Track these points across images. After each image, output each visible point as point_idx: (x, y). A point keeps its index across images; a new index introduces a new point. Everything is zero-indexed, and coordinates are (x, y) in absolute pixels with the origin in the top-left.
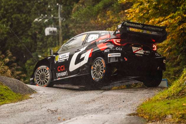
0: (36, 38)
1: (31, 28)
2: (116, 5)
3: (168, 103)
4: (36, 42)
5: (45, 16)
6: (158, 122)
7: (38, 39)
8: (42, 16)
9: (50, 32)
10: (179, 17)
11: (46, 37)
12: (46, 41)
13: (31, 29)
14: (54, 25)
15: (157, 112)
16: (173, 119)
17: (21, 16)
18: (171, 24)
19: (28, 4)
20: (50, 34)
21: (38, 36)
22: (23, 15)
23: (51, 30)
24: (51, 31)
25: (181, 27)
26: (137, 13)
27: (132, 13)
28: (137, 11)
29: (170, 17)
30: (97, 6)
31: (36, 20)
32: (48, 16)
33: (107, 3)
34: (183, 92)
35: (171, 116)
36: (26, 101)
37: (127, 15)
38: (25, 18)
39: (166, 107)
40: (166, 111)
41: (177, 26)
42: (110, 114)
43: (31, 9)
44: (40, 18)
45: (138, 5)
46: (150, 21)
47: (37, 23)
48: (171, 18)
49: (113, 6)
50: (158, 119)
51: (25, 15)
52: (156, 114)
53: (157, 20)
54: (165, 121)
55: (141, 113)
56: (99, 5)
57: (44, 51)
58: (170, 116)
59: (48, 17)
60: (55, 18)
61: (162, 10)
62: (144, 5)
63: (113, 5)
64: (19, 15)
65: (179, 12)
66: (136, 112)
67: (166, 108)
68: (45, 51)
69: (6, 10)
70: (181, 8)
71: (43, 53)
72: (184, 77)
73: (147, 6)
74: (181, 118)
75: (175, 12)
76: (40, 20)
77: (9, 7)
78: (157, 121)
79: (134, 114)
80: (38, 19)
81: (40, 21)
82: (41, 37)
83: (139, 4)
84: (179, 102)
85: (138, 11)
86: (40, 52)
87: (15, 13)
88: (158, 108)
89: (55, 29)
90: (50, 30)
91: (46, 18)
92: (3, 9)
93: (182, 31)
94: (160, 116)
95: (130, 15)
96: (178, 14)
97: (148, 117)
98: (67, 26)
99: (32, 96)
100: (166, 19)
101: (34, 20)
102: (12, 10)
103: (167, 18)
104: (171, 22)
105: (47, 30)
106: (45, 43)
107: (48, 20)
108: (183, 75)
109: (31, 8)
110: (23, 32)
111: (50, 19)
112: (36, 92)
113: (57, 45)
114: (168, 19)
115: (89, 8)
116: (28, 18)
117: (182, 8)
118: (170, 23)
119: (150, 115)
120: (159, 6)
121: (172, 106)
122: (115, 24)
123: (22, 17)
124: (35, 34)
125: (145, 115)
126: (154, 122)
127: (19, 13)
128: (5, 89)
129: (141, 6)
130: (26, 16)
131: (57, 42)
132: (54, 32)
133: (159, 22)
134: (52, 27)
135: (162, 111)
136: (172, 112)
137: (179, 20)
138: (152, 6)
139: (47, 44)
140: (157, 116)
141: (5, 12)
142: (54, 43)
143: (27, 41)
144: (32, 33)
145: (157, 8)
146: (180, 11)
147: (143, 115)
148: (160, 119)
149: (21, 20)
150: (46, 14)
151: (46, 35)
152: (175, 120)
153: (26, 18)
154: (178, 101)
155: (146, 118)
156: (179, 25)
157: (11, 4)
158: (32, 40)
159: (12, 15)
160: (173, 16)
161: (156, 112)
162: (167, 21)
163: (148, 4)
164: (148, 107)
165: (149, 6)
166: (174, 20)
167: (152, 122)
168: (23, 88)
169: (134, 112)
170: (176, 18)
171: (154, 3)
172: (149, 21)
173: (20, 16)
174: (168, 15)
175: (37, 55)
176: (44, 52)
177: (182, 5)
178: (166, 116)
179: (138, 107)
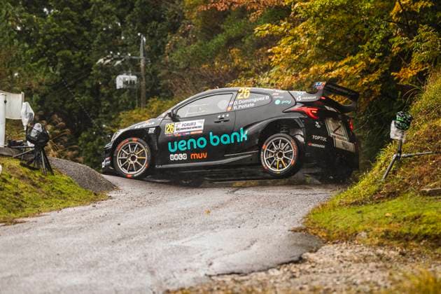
0: (98, 93)
1: (90, 75)
2: (250, 40)
3: (359, 212)
4: (98, 101)
5: (116, 54)
6: (344, 243)
7: (103, 94)
8: (112, 55)
9: (125, 83)
10: (362, 62)
11: (116, 92)
12: (117, 100)
13: (90, 77)
14: (132, 71)
15: (340, 226)
16: (370, 239)
17: (73, 54)
18: (348, 75)
19: (86, 33)
20: (125, 86)
21: (103, 90)
22: (76, 52)
23: (127, 80)
24: (127, 82)
25: (365, 81)
26: (288, 54)
27: (279, 53)
28: (289, 50)
29: (346, 64)
30: (215, 41)
31: (101, 60)
32: (121, 54)
33: (233, 36)
34: (381, 194)
35: (365, 233)
36: (104, 203)
37: (270, 57)
38: (81, 57)
39: (356, 219)
40: (356, 226)
41: (359, 78)
42: (258, 228)
43: (92, 43)
44: (108, 58)
45: (290, 41)
46: (311, 69)
47: (101, 67)
48: (349, 64)
49: (244, 43)
50: (343, 238)
51: (80, 53)
52: (338, 230)
53: (324, 67)
54: (356, 242)
55: (313, 227)
56: (219, 39)
57: (113, 116)
58: (363, 234)
59: (122, 56)
60: (134, 57)
61: (332, 49)
62: (299, 40)
63: (243, 40)
64: (69, 52)
65: (362, 55)
66: (304, 227)
67: (356, 221)
68: (115, 117)
69: (47, 42)
70: (366, 47)
71: (111, 119)
72: (381, 167)
73: (307, 43)
74: (382, 237)
75: (354, 55)
76: (108, 61)
77: (53, 37)
78: (342, 243)
79: (301, 230)
80: (105, 60)
81: (108, 64)
82: (108, 91)
83: (290, 38)
84: (378, 211)
85: (290, 52)
86: (106, 118)
87: (62, 49)
88: (341, 219)
89: (134, 78)
90: (124, 79)
91: (120, 58)
92: (41, 40)
93: (367, 88)
94: (346, 233)
95: (276, 58)
96: (360, 57)
97: (325, 235)
98: (155, 73)
99: (113, 194)
100: (338, 65)
101: (97, 61)
102: (57, 43)
103: (340, 64)
104: (349, 71)
105: (120, 79)
106: (115, 103)
107: (122, 62)
108: (379, 164)
109: (91, 40)
110: (75, 83)
111: (125, 60)
112: (117, 189)
113: (137, 106)
114: (344, 65)
115: (201, 45)
116: (84, 59)
117: (368, 47)
118: (346, 73)
119: (329, 232)
120: (328, 44)
121: (366, 217)
122: (243, 72)
123: (73, 57)
124: (98, 86)
125: (320, 231)
126: (337, 243)
127: (69, 49)
128: (67, 181)
129: (295, 43)
130: (83, 54)
131: (137, 101)
132: (132, 83)
133: (327, 71)
134: (128, 74)
135: (349, 225)
136: (366, 227)
137: (361, 68)
138: (316, 44)
139: (118, 106)
140: (340, 233)
141: (45, 46)
142: (131, 103)
143: (82, 98)
144: (92, 84)
145: (322, 47)
146: (363, 53)
147: (317, 230)
148: (347, 239)
149: (73, 62)
150: (118, 51)
151: (118, 87)
152: (372, 240)
153: (83, 58)
154: (376, 208)
155: (323, 236)
156: (362, 77)
157: (56, 32)
158: (91, 98)
159: (58, 51)
160: (351, 60)
161: (338, 227)
162: (341, 70)
163: (308, 40)
164: (323, 219)
165: (310, 43)
166: (353, 68)
167: (334, 243)
168: (96, 181)
169: (300, 225)
170: (358, 65)
171: (318, 39)
172: (308, 69)
173: (71, 54)
174: (343, 60)
175: (100, 123)
176: (114, 119)
177: (368, 43)
178: (356, 234)
179: (304, 218)
